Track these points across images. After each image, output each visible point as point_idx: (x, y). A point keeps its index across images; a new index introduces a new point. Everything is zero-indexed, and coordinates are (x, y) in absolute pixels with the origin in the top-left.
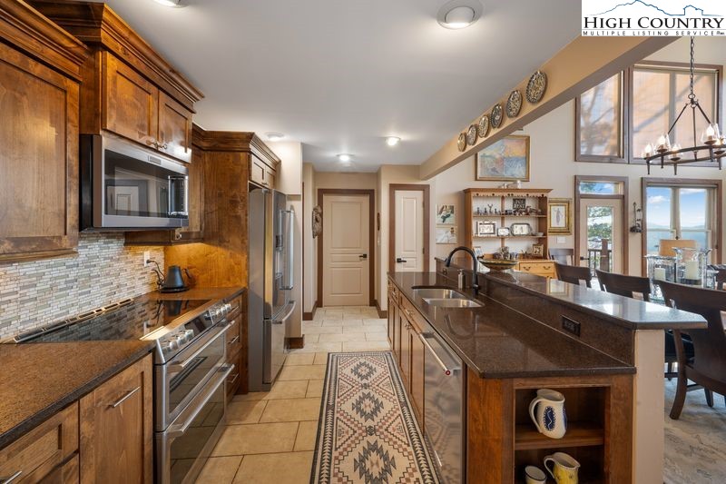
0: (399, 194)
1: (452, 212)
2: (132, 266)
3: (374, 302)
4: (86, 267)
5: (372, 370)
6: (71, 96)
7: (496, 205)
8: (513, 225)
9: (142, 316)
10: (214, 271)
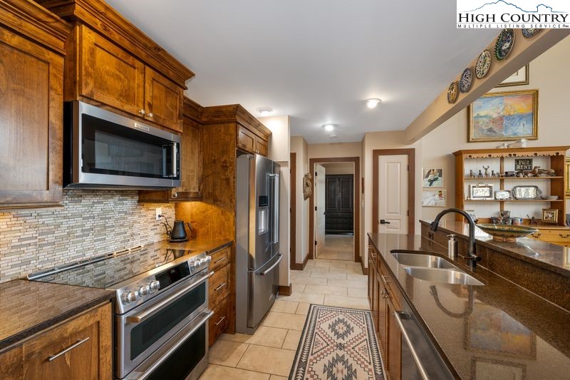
0: (382, 159)
1: (440, 175)
2: (145, 219)
3: (358, 259)
4: (102, 219)
5: (349, 329)
6: (54, 67)
7: (494, 167)
8: (515, 188)
9: (154, 260)
10: (209, 225)
